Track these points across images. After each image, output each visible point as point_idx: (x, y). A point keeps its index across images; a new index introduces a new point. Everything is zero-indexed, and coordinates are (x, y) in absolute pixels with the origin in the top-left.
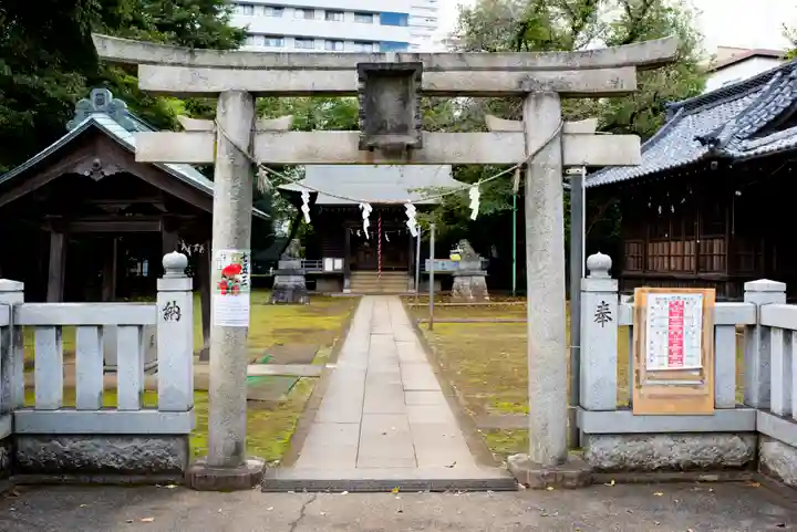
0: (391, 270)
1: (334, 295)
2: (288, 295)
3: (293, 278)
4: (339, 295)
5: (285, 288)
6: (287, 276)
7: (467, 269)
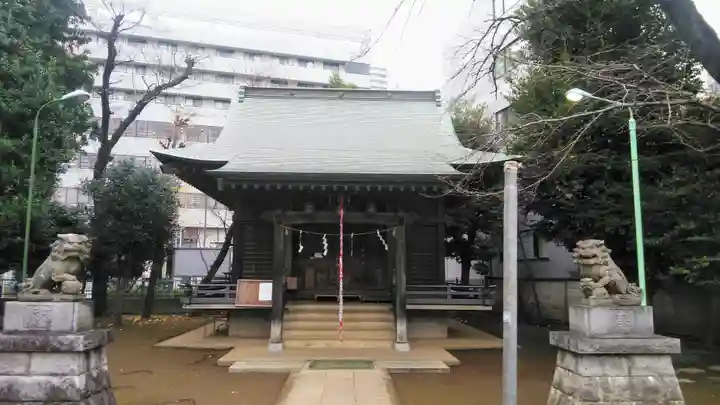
5: (11, 397)
6: (23, 357)
7: (612, 332)
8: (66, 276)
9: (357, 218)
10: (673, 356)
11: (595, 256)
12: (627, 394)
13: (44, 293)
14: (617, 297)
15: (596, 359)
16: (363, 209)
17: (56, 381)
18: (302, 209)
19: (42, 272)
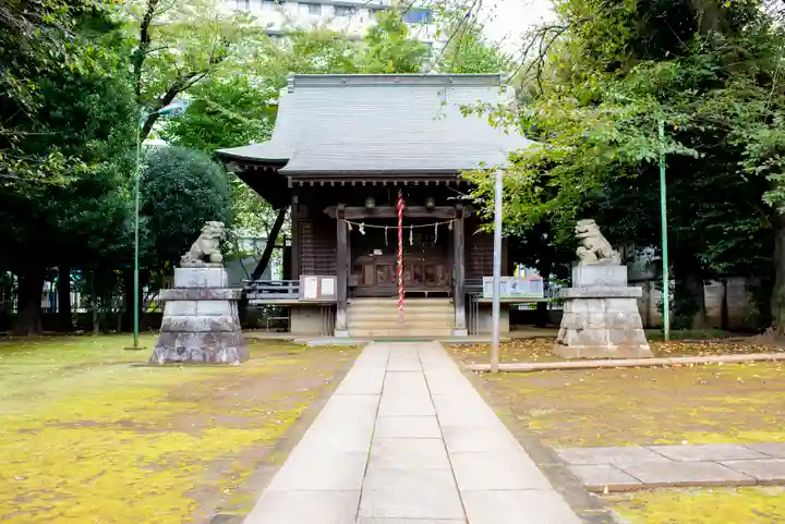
0: (421, 295)
1: (312, 343)
2: (194, 345)
3: (206, 308)
4: (326, 341)
5: (187, 329)
6: (193, 303)
7: (595, 284)
8: (213, 250)
9: (416, 211)
10: (638, 298)
11: (587, 231)
12: (603, 325)
13: (200, 262)
14: (602, 260)
15: (584, 301)
16: (422, 203)
17: (216, 319)
18: (363, 204)
19: (196, 247)
